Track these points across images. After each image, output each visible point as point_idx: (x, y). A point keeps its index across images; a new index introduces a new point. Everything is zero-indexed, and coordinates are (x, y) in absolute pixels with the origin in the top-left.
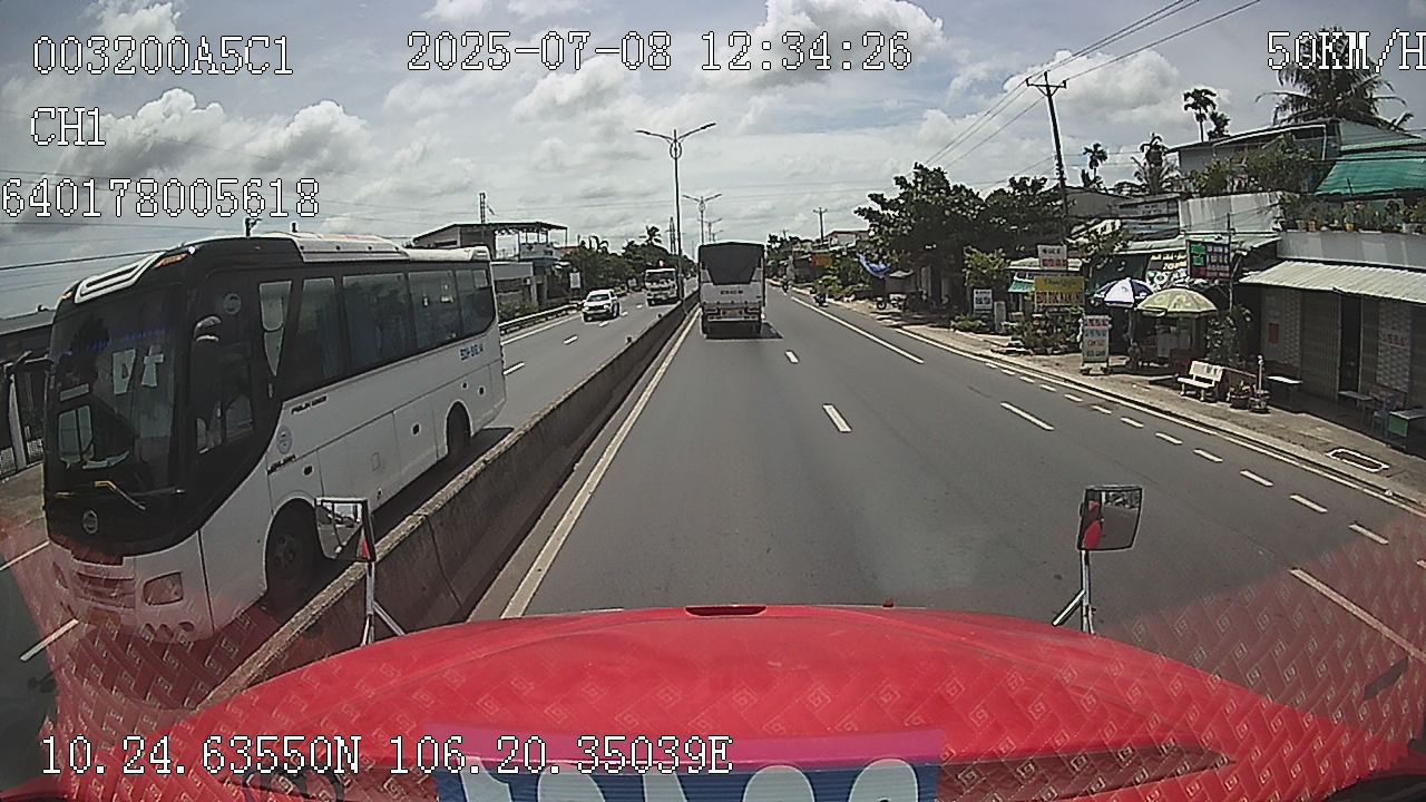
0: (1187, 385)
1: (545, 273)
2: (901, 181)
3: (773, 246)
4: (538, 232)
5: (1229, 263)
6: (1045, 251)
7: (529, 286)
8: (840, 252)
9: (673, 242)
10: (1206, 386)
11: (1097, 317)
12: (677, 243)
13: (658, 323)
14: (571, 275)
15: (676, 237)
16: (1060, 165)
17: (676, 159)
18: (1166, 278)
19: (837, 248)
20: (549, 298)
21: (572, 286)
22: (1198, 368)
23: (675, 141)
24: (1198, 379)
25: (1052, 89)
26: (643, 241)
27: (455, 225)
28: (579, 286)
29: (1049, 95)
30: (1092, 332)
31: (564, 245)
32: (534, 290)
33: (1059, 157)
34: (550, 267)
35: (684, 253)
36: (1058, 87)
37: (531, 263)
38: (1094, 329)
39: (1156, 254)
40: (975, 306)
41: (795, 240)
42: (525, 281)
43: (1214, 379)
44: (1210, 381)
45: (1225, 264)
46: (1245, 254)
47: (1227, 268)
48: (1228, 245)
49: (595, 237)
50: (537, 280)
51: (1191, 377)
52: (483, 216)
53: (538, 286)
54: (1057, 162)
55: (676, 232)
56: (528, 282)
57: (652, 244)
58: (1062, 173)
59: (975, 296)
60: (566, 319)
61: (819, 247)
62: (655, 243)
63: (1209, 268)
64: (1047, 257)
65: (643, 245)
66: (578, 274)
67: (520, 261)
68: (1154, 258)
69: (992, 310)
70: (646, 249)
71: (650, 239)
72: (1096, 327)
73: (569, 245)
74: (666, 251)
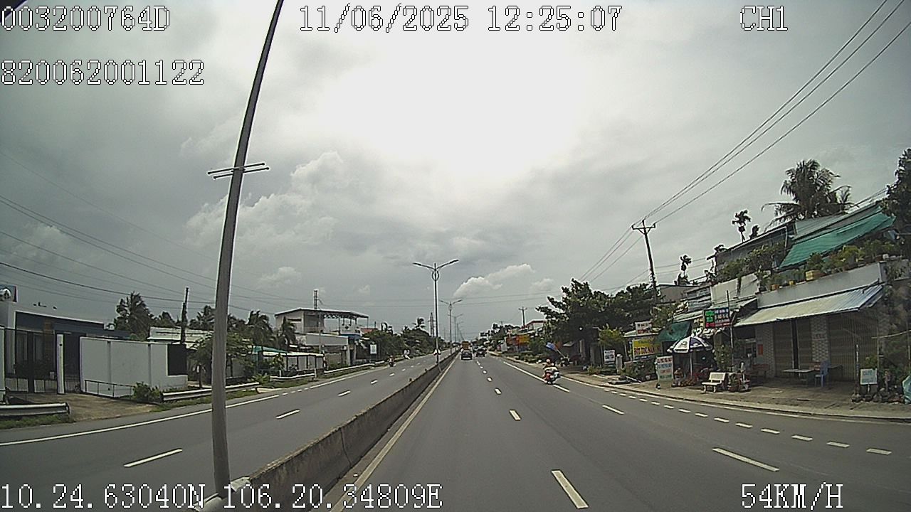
0: (706, 385)
1: (355, 344)
2: (566, 290)
3: (495, 331)
4: (350, 318)
5: (729, 318)
6: (639, 325)
7: (346, 351)
8: (534, 334)
9: (432, 329)
10: (716, 384)
11: (665, 357)
12: (435, 329)
13: (425, 374)
14: (371, 346)
15: (435, 325)
16: (653, 274)
17: (436, 281)
18: (701, 331)
19: (531, 332)
20: (357, 358)
21: (371, 353)
22: (713, 376)
23: (435, 270)
24: (714, 381)
25: (647, 230)
26: (414, 327)
27: (300, 310)
28: (375, 353)
29: (646, 234)
30: (662, 365)
31: (366, 327)
32: (348, 353)
33: (652, 269)
34: (358, 340)
35: (439, 336)
36: (650, 228)
37: (347, 337)
38: (663, 365)
39: (696, 319)
40: (605, 360)
41: (508, 327)
42: (343, 348)
43: (721, 380)
44: (719, 381)
45: (726, 318)
46: (738, 310)
47: (728, 320)
48: (728, 308)
49: (386, 324)
50: (350, 347)
51: (710, 381)
52: (316, 305)
53: (351, 350)
54: (651, 272)
55: (435, 323)
56: (345, 348)
57: (419, 329)
58: (654, 278)
59: (605, 354)
60: (369, 371)
61: (522, 331)
62: (421, 329)
63: (716, 322)
64: (640, 328)
65: (413, 330)
66: (375, 346)
67: (340, 335)
68: (695, 321)
69: (615, 361)
70: (415, 332)
71: (418, 326)
72: (665, 363)
73: (369, 327)
74: (428, 334)
